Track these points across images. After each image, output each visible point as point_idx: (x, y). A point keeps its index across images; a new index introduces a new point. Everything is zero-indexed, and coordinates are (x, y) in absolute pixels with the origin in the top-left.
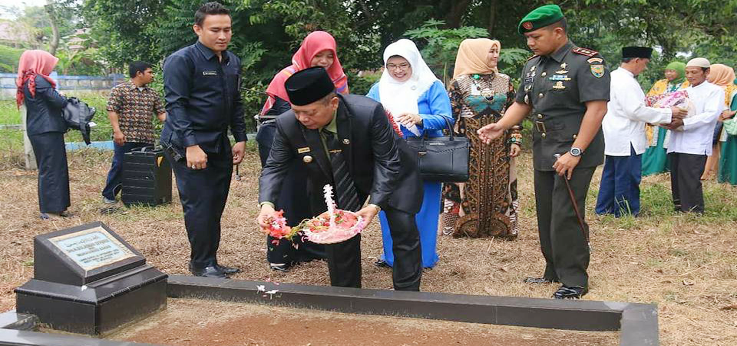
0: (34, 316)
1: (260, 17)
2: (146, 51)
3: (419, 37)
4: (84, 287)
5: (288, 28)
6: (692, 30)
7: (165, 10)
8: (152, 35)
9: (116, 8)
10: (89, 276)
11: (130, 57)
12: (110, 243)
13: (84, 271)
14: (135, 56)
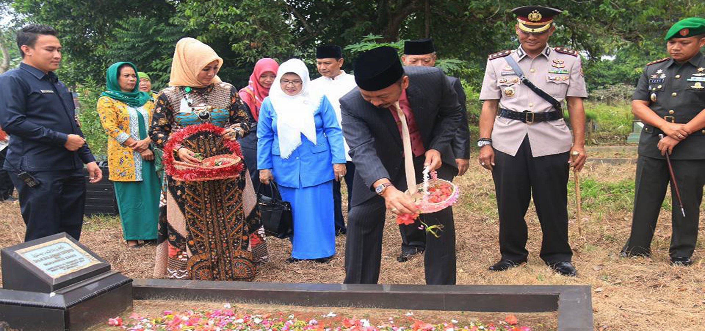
0: (4, 323)
1: (206, 37)
2: (98, 71)
3: (359, 50)
4: (53, 294)
5: (234, 46)
6: (612, 37)
7: (113, 33)
8: (103, 56)
9: (65, 32)
10: (57, 283)
11: (82, 77)
12: (75, 252)
13: (52, 279)
14: (87, 76)
